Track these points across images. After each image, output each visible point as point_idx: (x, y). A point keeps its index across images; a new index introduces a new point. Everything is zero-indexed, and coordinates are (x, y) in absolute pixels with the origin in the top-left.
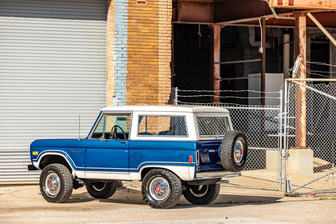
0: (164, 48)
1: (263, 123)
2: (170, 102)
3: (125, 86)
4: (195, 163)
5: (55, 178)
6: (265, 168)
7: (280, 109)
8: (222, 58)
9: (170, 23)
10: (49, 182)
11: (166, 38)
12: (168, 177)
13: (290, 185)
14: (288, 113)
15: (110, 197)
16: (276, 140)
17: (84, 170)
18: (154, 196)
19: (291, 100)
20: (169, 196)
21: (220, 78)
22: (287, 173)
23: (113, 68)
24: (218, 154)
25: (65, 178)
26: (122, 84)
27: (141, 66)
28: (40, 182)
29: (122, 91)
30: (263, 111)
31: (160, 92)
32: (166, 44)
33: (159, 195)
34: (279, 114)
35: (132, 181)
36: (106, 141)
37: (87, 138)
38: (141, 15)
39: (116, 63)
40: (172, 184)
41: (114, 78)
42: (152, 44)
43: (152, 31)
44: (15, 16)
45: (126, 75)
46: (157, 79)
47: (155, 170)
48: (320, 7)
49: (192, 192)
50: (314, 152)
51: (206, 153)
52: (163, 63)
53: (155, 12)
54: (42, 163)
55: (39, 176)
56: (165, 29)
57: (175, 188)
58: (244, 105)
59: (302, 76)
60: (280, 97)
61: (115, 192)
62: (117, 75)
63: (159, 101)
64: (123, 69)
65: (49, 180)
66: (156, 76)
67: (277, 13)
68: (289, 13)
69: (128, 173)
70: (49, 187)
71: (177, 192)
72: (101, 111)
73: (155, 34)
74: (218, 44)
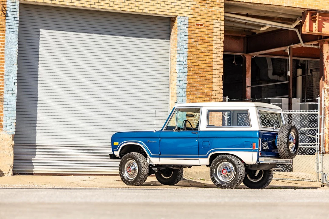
0: (217, 63)
3: (185, 94)
4: (258, 149)
5: (133, 164)
6: (292, 171)
7: (318, 113)
8: (253, 83)
9: (222, 43)
11: (219, 55)
12: (234, 162)
13: (326, 177)
14: (324, 116)
17: (159, 157)
18: (221, 178)
20: (234, 177)
22: (323, 167)
23: (176, 79)
25: (142, 164)
26: (183, 92)
27: (199, 78)
28: (120, 168)
29: (183, 98)
31: (213, 100)
32: (219, 60)
33: (225, 177)
34: (317, 117)
36: (179, 132)
37: (161, 130)
38: (199, 35)
39: (178, 74)
40: (237, 167)
41: (176, 87)
42: (208, 59)
43: (208, 49)
44: (95, 33)
45: (186, 85)
46: (211, 89)
47: (222, 155)
49: (249, 178)
51: (266, 141)
52: (216, 76)
53: (211, 34)
54: (122, 152)
55: (119, 163)
56: (218, 47)
57: (240, 170)
58: (286, 110)
62: (179, 84)
64: (184, 80)
65: (127, 167)
66: (210, 86)
67: (304, 42)
68: (314, 42)
69: (198, 159)
70: (127, 172)
71: (242, 174)
72: (174, 107)
73: (210, 52)
74: (249, 71)
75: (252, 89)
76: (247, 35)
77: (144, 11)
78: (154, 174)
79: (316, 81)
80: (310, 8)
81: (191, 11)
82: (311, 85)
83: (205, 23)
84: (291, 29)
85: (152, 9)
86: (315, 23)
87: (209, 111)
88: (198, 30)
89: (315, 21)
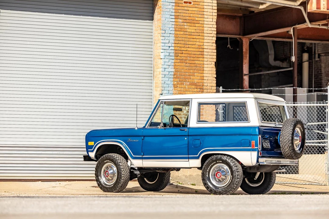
0: (209, 47)
3: (172, 84)
4: (257, 148)
5: (112, 168)
6: (298, 174)
7: (327, 104)
9: (215, 23)
10: (105, 172)
11: (211, 38)
12: (230, 163)
17: (142, 158)
18: (214, 183)
20: (230, 182)
23: (161, 66)
24: (278, 142)
25: (122, 167)
26: (169, 82)
27: (188, 65)
28: (96, 172)
29: (169, 89)
32: (211, 44)
33: (220, 181)
34: (327, 109)
35: (191, 168)
36: (165, 129)
37: (144, 127)
38: (187, 15)
39: (163, 61)
40: (234, 170)
41: (161, 76)
42: (198, 43)
43: (198, 31)
44: (65, 14)
45: (173, 73)
46: (202, 78)
47: (215, 156)
49: (247, 182)
51: (267, 139)
52: (208, 63)
53: (201, 13)
54: (98, 153)
55: (95, 166)
56: (210, 29)
57: (237, 173)
58: (290, 102)
60: (327, 93)
62: (164, 73)
64: (170, 68)
65: (105, 170)
66: (201, 75)
67: (311, 21)
68: (322, 22)
69: (187, 160)
70: (105, 176)
71: (239, 177)
72: (159, 100)
73: (201, 34)
74: (246, 57)
75: (250, 78)
76: (244, 15)
78: (137, 179)
79: (325, 68)
82: (320, 72)
84: (295, 7)
87: (200, 104)
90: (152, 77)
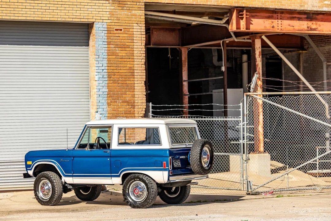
0: (139, 68)
1: (227, 132)
2: (146, 116)
3: (106, 102)
4: (168, 168)
5: (47, 184)
6: (229, 171)
7: (240, 119)
9: (144, 47)
10: (42, 188)
11: (140, 60)
12: (145, 181)
13: (251, 185)
14: (247, 123)
15: (95, 199)
16: (238, 146)
17: (72, 176)
18: (133, 198)
19: (250, 112)
20: (146, 197)
21: (188, 93)
22: (248, 175)
23: (96, 87)
24: (188, 160)
25: (55, 184)
26: (103, 101)
27: (120, 85)
28: (34, 187)
29: (104, 107)
30: (226, 121)
31: (136, 107)
32: (140, 66)
33: (138, 197)
34: (240, 124)
35: (114, 185)
36: (91, 150)
37: (74, 149)
38: (118, 41)
39: (97, 83)
40: (149, 187)
41: (96, 96)
42: (129, 65)
43: (129, 54)
44: (9, 44)
45: (106, 93)
46: (133, 96)
47: (134, 175)
48: (273, 30)
49: (166, 193)
50: (271, 156)
51: (178, 159)
52: (138, 82)
53: (131, 38)
54: (35, 171)
55: (33, 183)
56: (139, 52)
57: (152, 190)
58: (209, 117)
59: (259, 91)
60: (240, 109)
61: (99, 195)
62: (99, 93)
63: (136, 115)
64: (104, 88)
65: (41, 186)
66: (133, 93)
68: (246, 37)
69: (110, 178)
70: (42, 192)
71: (153, 193)
72: (86, 125)
73: (131, 57)
74: (185, 65)
76: (181, 27)
77: (59, 19)
80: (236, 5)
81: (109, 16)
83: (125, 27)
84: (221, 25)
85: (67, 17)
86: (242, 21)
87: (120, 129)
88: (117, 35)
89: (242, 18)
90: (89, 96)
